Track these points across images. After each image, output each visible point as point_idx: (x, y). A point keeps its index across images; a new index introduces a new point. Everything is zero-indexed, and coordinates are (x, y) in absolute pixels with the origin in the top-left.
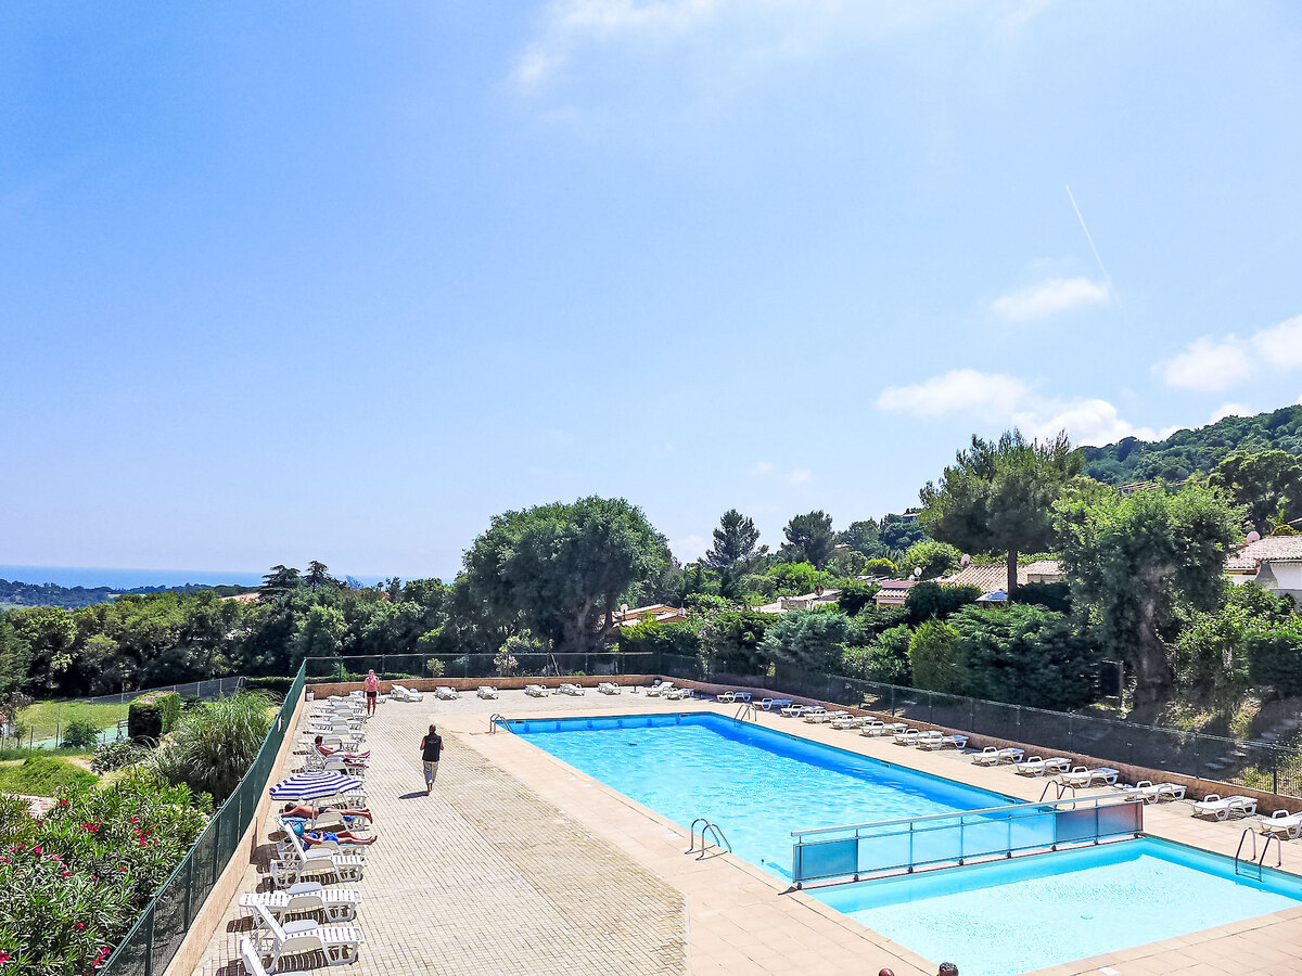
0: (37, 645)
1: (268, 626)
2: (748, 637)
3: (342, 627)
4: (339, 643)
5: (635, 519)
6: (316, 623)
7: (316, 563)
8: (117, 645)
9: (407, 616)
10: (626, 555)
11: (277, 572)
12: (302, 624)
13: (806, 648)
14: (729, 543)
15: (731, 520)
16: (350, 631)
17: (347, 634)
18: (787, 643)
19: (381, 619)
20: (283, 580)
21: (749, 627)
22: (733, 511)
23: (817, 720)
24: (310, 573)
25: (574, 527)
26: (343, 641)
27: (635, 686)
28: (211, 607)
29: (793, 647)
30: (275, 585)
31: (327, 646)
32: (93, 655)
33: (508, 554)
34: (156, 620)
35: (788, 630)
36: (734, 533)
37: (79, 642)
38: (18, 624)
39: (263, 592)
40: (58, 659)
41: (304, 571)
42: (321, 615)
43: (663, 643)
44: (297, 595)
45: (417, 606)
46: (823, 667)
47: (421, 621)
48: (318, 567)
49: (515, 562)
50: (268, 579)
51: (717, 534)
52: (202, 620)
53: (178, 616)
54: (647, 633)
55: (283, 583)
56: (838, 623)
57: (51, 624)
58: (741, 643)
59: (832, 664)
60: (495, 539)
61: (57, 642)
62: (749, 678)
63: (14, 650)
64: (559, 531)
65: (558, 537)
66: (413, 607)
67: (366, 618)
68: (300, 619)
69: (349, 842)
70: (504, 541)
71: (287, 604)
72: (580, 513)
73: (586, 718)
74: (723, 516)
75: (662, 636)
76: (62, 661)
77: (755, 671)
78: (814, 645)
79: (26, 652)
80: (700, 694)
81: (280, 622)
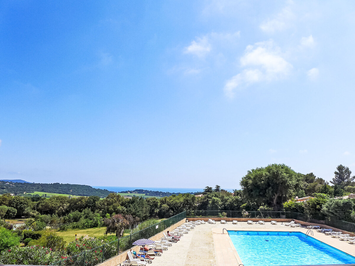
0: (152, 206)
1: (203, 203)
2: (318, 206)
3: (220, 203)
4: (220, 207)
5: (287, 170)
6: (214, 202)
7: (217, 186)
8: (169, 207)
9: (237, 200)
10: (284, 181)
11: (207, 188)
12: (210, 202)
13: (336, 212)
14: (340, 176)
15: (340, 168)
16: (223, 204)
17: (222, 205)
18: (329, 209)
19: (230, 201)
20: (209, 190)
21: (318, 204)
22: (341, 165)
23: (337, 237)
24: (216, 188)
25: (267, 173)
26: (221, 207)
27: (282, 222)
28: (189, 198)
29: (330, 211)
30: (207, 192)
31: (217, 208)
32: (164, 209)
33: (250, 182)
34: (177, 201)
35: (329, 205)
36: (342, 172)
37: (161, 206)
38: (148, 201)
39: (204, 194)
40: (156, 210)
41: (214, 188)
42: (215, 200)
43: (294, 209)
44: (209, 194)
45: (240, 197)
46: (344, 218)
47: (241, 201)
48: (218, 187)
49: (252, 185)
50: (205, 190)
51: (336, 173)
52: (187, 201)
53: (182, 200)
54: (289, 206)
55: (208, 191)
56: (347, 203)
57: (155, 202)
58: (316, 209)
59: (348, 217)
60: (248, 177)
61: (156, 205)
62: (322, 221)
63: (146, 208)
64: (264, 174)
65: (264, 176)
66: (238, 197)
67: (226, 201)
68: (210, 201)
69: (147, 258)
70: (250, 178)
71: (207, 197)
72: (269, 169)
73: (257, 231)
74: (337, 167)
75: (293, 206)
76: (157, 211)
77: (323, 219)
78: (339, 210)
79: (148, 208)
80: (303, 226)
81: (206, 201)
